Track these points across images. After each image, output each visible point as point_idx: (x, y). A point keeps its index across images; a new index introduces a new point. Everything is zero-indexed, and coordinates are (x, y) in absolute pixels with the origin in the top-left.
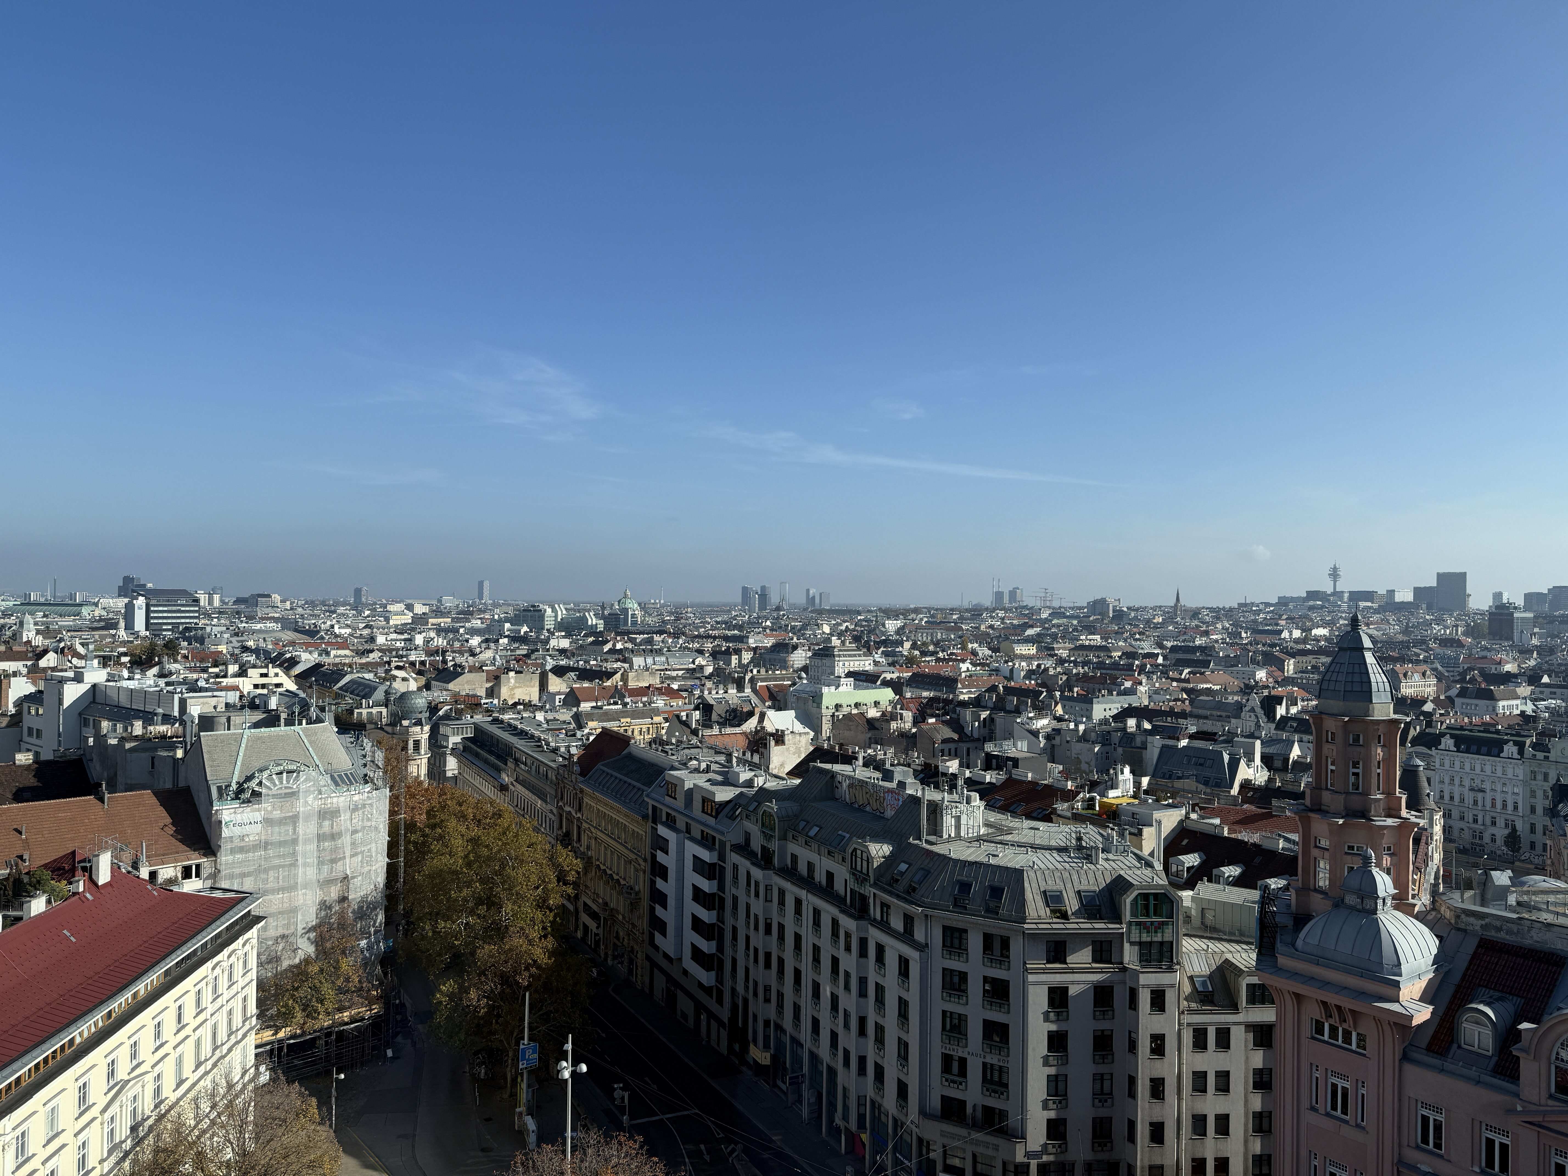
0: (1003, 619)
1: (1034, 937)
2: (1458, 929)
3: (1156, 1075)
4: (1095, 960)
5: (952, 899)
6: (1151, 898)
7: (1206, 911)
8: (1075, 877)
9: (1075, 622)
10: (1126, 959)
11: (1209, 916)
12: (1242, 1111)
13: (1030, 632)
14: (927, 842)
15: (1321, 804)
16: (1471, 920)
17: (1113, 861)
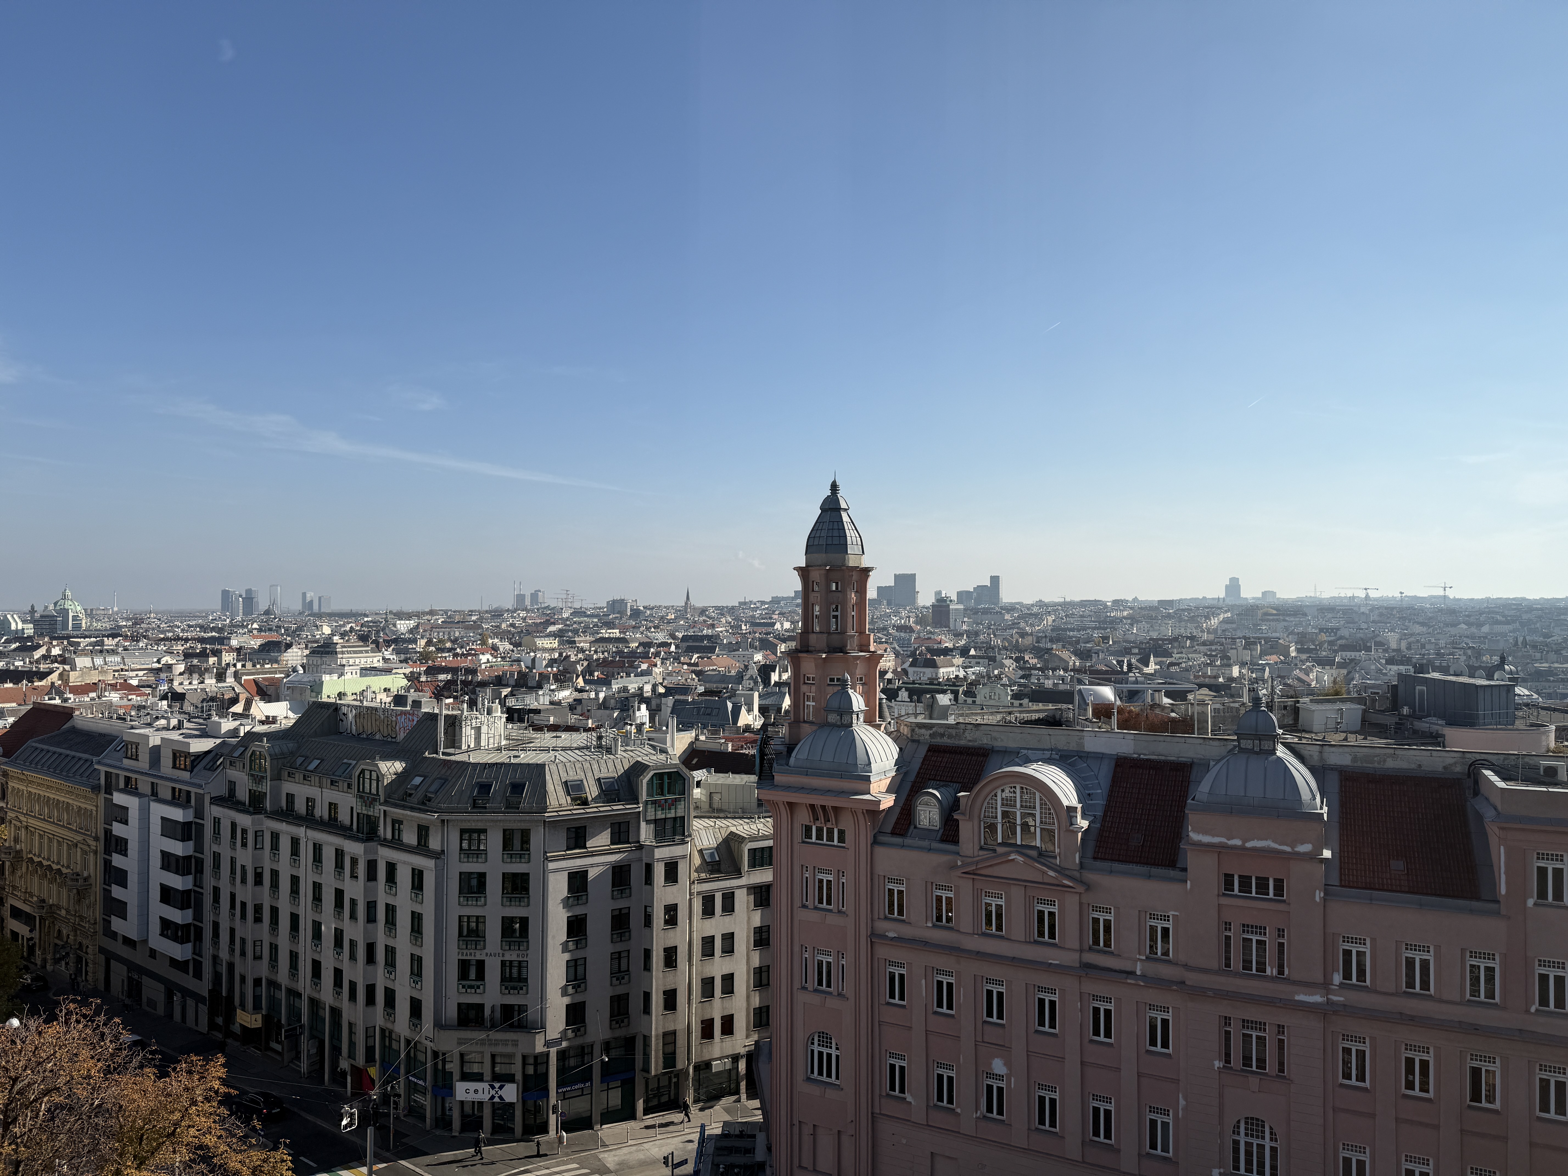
0: (524, 619)
1: (553, 825)
2: (913, 741)
3: (670, 944)
4: (612, 843)
5: (471, 801)
6: (666, 777)
7: (713, 795)
8: (595, 766)
9: (596, 620)
10: (643, 838)
11: (716, 798)
12: (744, 968)
13: (552, 628)
14: (443, 754)
15: (808, 646)
16: (923, 731)
17: (631, 751)
